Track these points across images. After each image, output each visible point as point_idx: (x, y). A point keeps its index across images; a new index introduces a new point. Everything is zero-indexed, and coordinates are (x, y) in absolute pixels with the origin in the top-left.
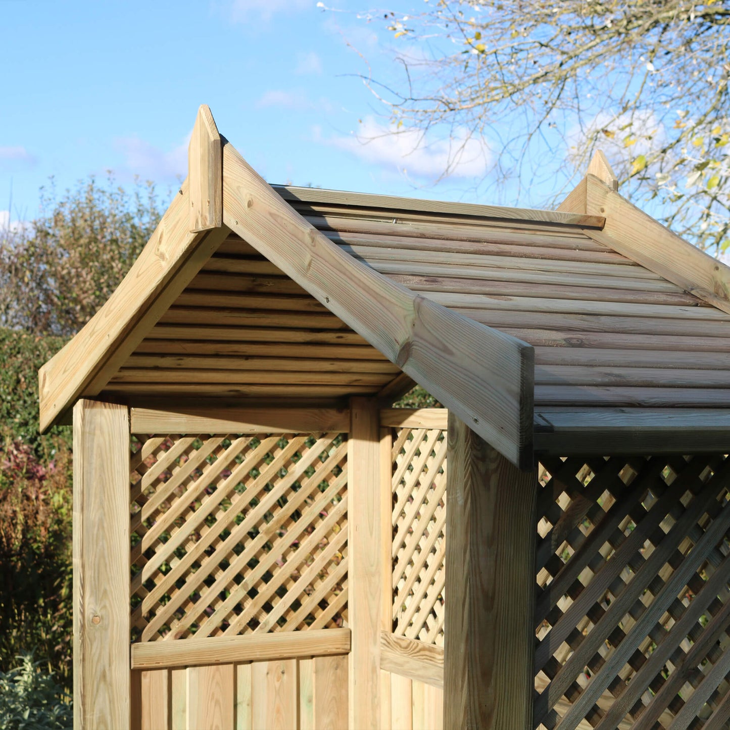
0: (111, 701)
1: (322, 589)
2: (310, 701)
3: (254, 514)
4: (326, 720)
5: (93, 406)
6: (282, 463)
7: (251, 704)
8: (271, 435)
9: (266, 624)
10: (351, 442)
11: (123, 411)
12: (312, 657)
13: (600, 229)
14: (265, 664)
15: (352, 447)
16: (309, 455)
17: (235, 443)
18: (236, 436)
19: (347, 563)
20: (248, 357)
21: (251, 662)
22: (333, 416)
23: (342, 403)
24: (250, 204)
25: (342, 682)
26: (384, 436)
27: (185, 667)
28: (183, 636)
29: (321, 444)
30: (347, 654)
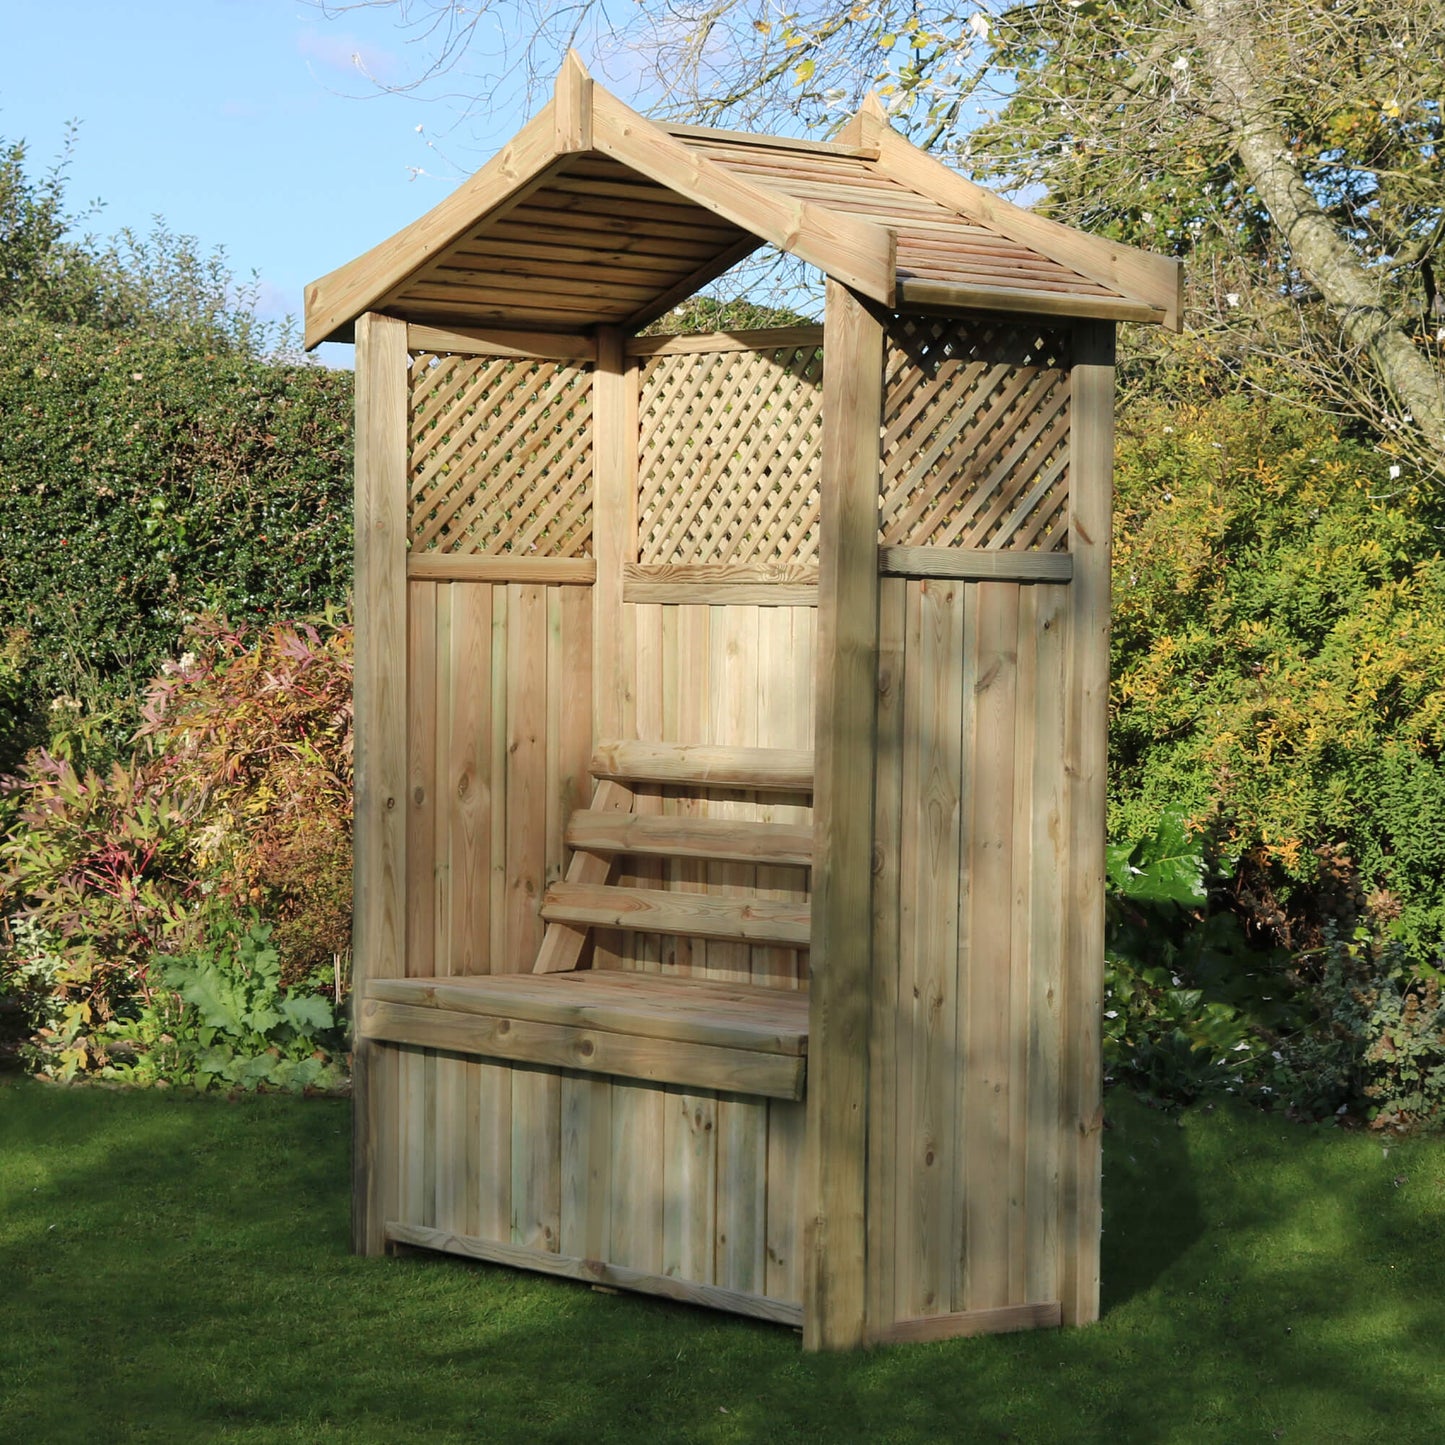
0: (391, 605)
1: (569, 517)
2: (557, 629)
3: (509, 437)
4: (572, 650)
5: (378, 320)
6: (535, 388)
7: (506, 625)
8: (525, 359)
9: (520, 547)
10: (598, 374)
11: (401, 326)
12: (560, 584)
13: (875, 160)
14: (519, 587)
15: (599, 377)
16: (559, 381)
17: (493, 365)
18: (494, 358)
19: (592, 493)
20: (528, 276)
21: (506, 582)
22: (581, 342)
23: (588, 330)
24: (626, 133)
25: (586, 613)
26: (630, 368)
27: (451, 581)
28: (447, 550)
29: (568, 373)
30: (591, 584)
